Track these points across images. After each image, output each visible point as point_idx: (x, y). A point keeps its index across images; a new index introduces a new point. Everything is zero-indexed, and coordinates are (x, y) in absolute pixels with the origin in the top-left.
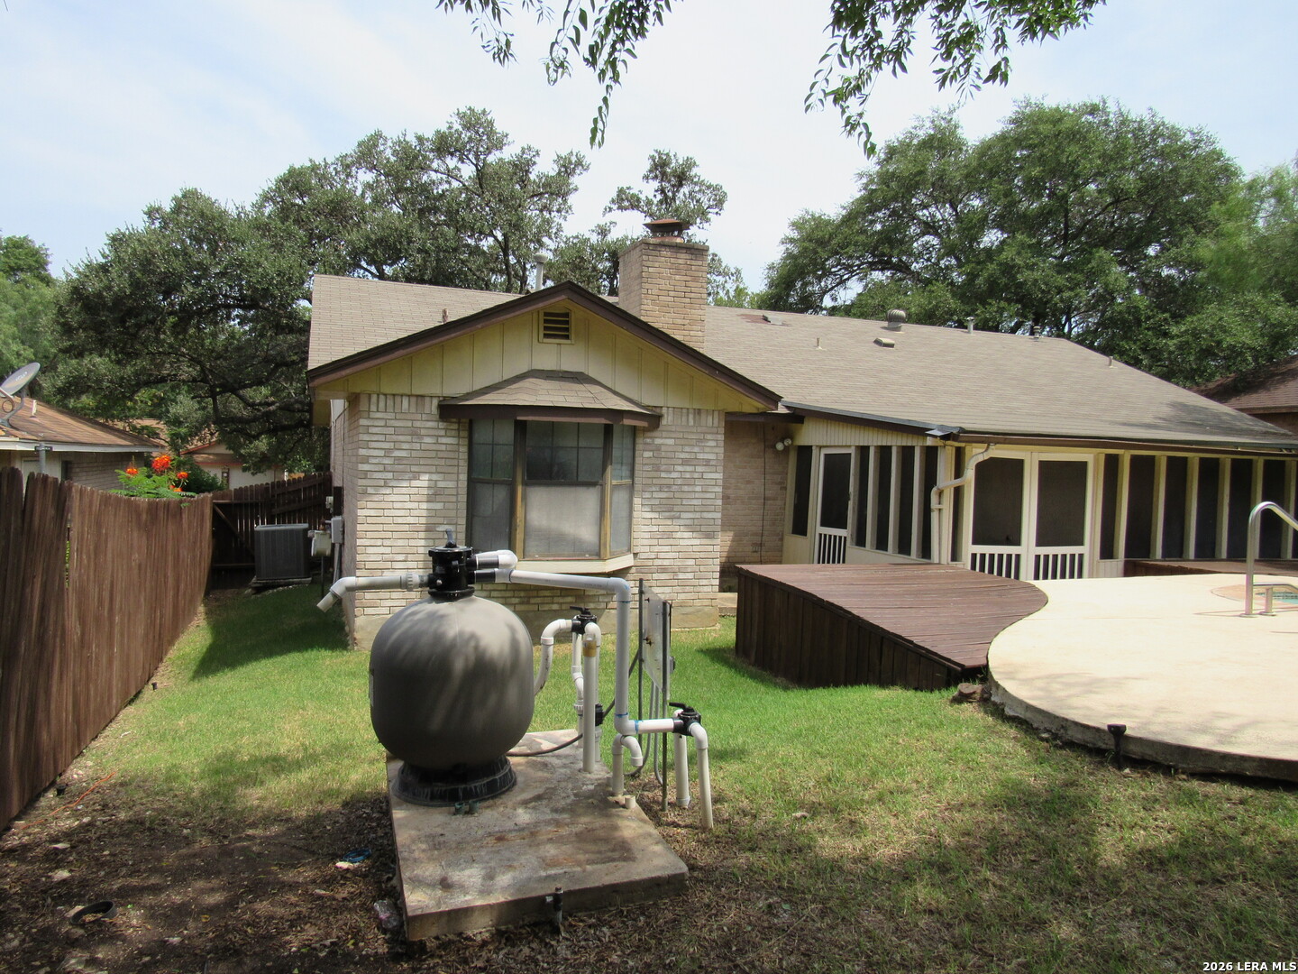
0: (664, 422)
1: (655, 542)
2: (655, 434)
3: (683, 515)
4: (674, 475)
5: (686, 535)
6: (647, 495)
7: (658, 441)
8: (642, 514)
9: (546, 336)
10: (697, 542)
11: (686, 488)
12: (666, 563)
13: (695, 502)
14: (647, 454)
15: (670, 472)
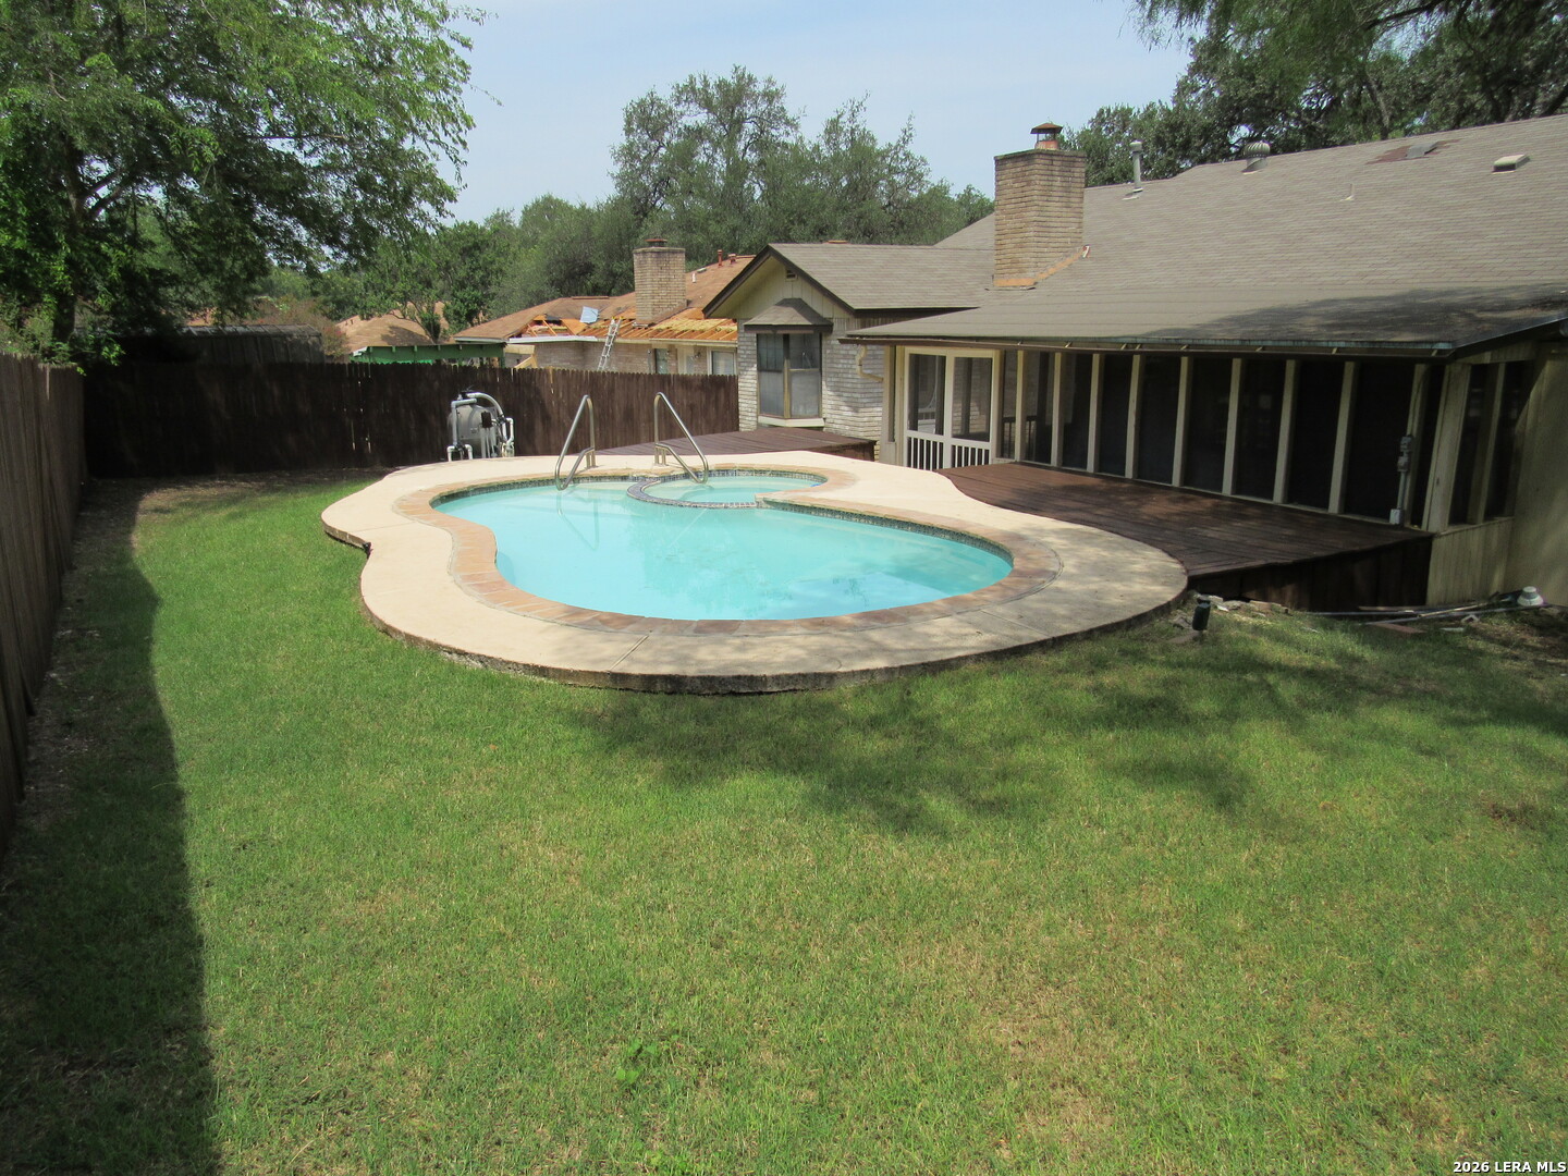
0: (835, 328)
1: (832, 412)
2: (832, 337)
3: (845, 395)
4: (840, 366)
5: (846, 408)
6: (829, 379)
7: (833, 342)
8: (826, 392)
9: (789, 277)
10: (850, 414)
11: (845, 376)
12: (837, 426)
13: (849, 385)
14: (828, 351)
15: (837, 364)
